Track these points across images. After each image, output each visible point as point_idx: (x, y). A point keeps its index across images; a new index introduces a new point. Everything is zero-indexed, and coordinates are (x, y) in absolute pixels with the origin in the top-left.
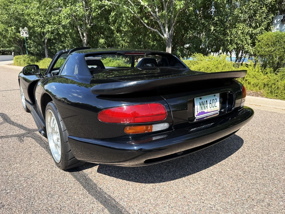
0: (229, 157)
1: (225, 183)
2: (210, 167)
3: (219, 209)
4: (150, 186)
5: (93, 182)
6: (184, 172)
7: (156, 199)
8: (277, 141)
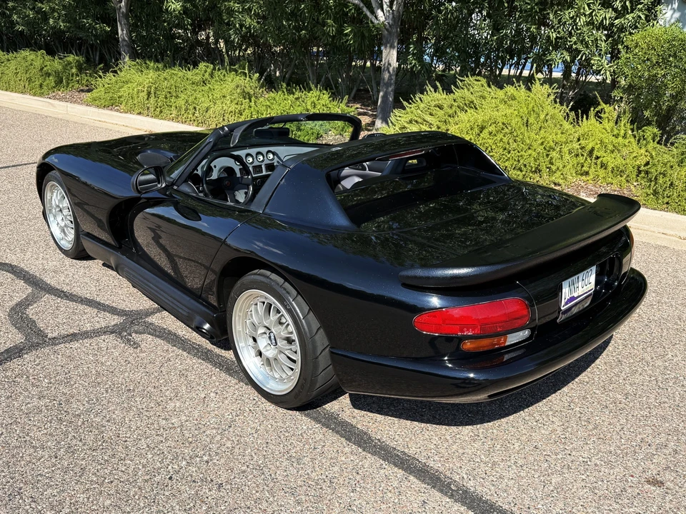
0: (593, 365)
1: (597, 418)
2: (563, 387)
3: (598, 463)
4: (467, 430)
5: (358, 429)
6: (518, 400)
7: (489, 452)
8: (676, 324)
